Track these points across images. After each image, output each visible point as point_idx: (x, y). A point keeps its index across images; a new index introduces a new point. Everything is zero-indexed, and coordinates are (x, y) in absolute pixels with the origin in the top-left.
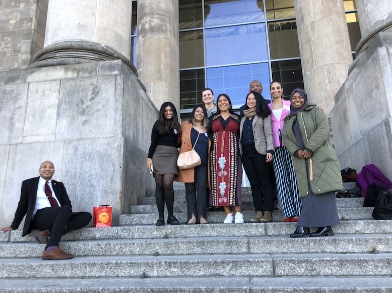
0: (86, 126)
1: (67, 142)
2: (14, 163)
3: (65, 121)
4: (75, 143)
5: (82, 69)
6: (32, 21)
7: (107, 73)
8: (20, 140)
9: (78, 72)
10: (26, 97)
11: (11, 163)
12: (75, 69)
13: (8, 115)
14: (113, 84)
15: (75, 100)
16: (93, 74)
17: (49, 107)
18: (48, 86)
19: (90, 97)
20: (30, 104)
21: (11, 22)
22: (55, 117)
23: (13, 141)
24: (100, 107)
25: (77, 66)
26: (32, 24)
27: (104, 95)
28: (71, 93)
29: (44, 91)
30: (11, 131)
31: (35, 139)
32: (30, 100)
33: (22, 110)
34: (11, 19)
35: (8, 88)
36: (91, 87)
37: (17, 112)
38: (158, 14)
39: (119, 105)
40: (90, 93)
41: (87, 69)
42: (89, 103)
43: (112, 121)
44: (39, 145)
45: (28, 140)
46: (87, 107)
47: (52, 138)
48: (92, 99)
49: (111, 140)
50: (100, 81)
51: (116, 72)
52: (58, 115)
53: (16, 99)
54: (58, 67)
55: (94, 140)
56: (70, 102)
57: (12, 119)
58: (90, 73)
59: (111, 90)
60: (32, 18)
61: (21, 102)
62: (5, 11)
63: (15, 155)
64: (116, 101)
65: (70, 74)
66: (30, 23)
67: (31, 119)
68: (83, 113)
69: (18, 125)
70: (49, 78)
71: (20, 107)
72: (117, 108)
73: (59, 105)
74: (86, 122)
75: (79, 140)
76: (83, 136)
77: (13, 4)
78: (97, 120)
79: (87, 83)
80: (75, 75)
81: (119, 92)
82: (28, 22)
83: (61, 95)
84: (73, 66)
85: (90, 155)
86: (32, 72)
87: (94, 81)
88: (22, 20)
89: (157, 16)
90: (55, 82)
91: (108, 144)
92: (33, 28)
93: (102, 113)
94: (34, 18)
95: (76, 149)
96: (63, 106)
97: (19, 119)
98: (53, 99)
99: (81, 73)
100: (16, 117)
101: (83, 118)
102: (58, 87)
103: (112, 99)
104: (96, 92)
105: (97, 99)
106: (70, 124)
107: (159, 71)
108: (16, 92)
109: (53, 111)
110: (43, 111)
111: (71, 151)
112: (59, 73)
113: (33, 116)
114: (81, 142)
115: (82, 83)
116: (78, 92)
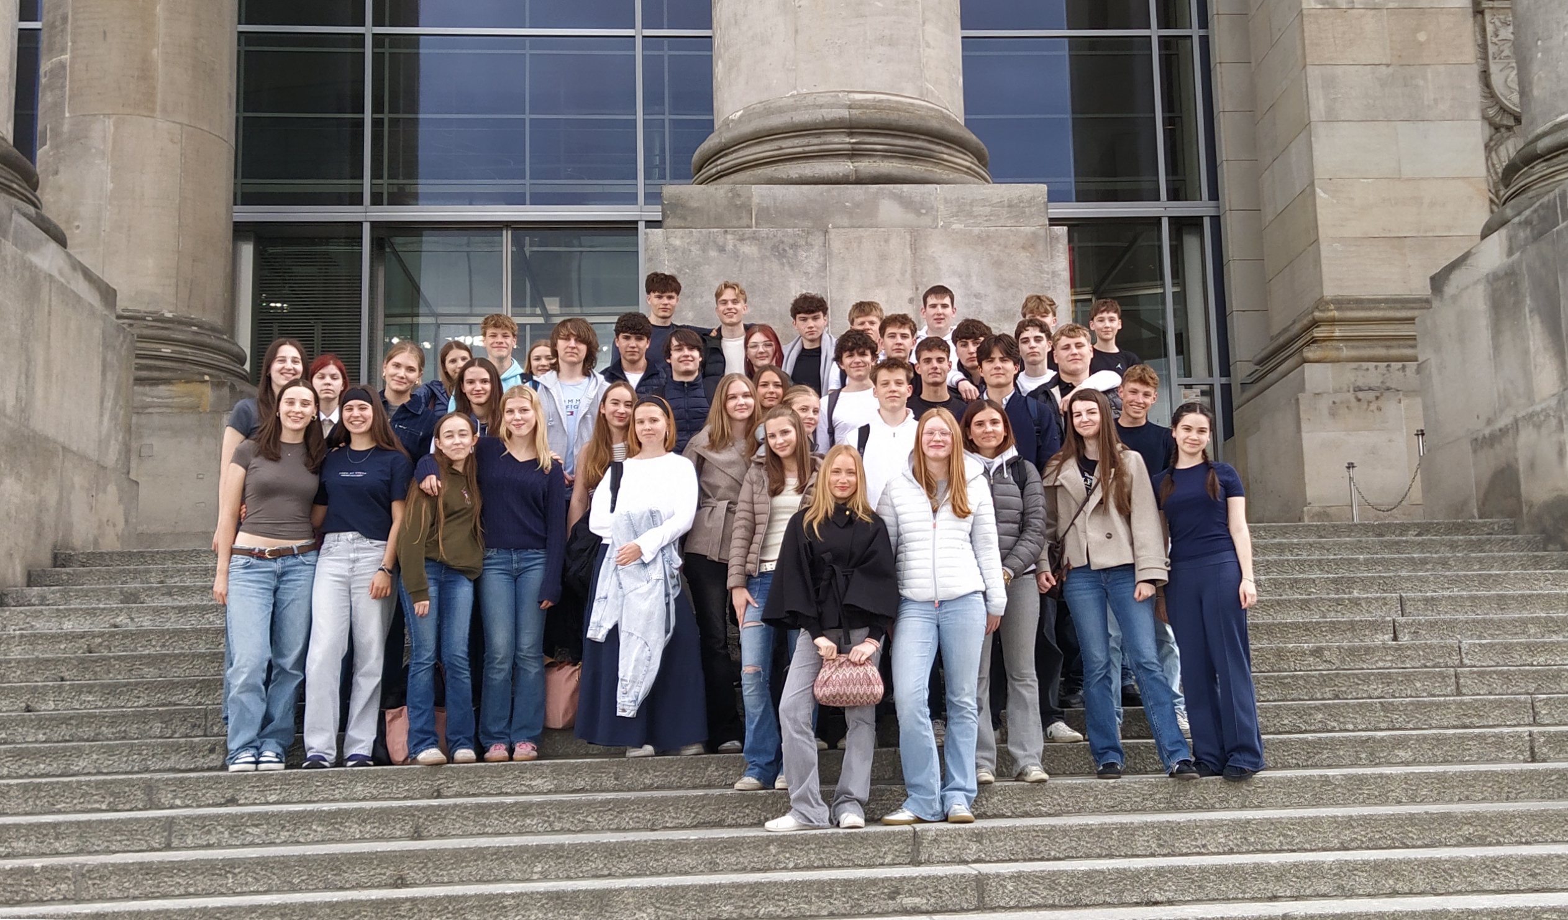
107: (145, 74)
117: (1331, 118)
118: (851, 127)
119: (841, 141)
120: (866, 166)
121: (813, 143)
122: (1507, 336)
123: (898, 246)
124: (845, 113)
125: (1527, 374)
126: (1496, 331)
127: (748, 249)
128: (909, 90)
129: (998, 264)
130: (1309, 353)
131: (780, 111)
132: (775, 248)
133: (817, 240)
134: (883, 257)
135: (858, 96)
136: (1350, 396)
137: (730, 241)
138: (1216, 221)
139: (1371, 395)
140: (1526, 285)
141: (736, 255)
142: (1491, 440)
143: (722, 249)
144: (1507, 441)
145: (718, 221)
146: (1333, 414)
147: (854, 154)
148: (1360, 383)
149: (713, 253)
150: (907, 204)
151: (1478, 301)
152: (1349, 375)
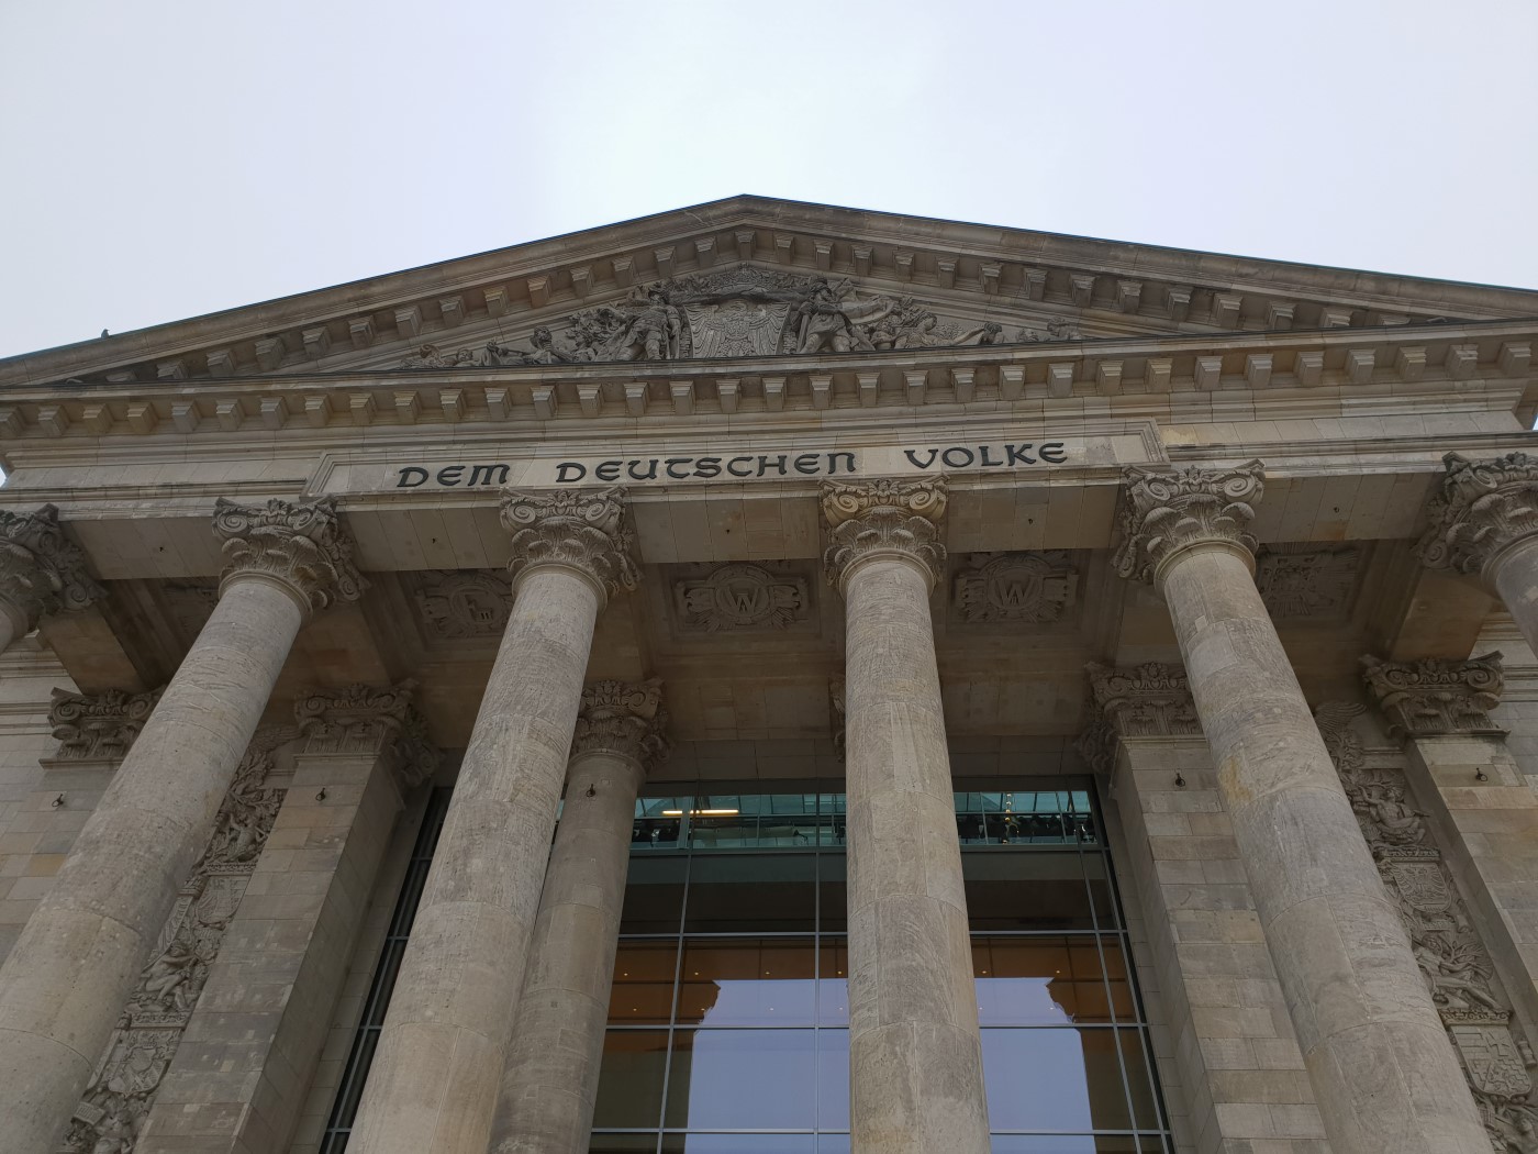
6: (238, 1115)
21: (188, 1108)
26: (236, 1121)
34: (190, 1102)
38: (541, 1134)
60: (243, 1104)
62: (179, 1076)
66: (232, 1120)
77: (205, 1057)
82: (229, 1115)
88: (215, 1108)
89: (537, 1138)
92: (236, 1133)
94: (246, 1106)
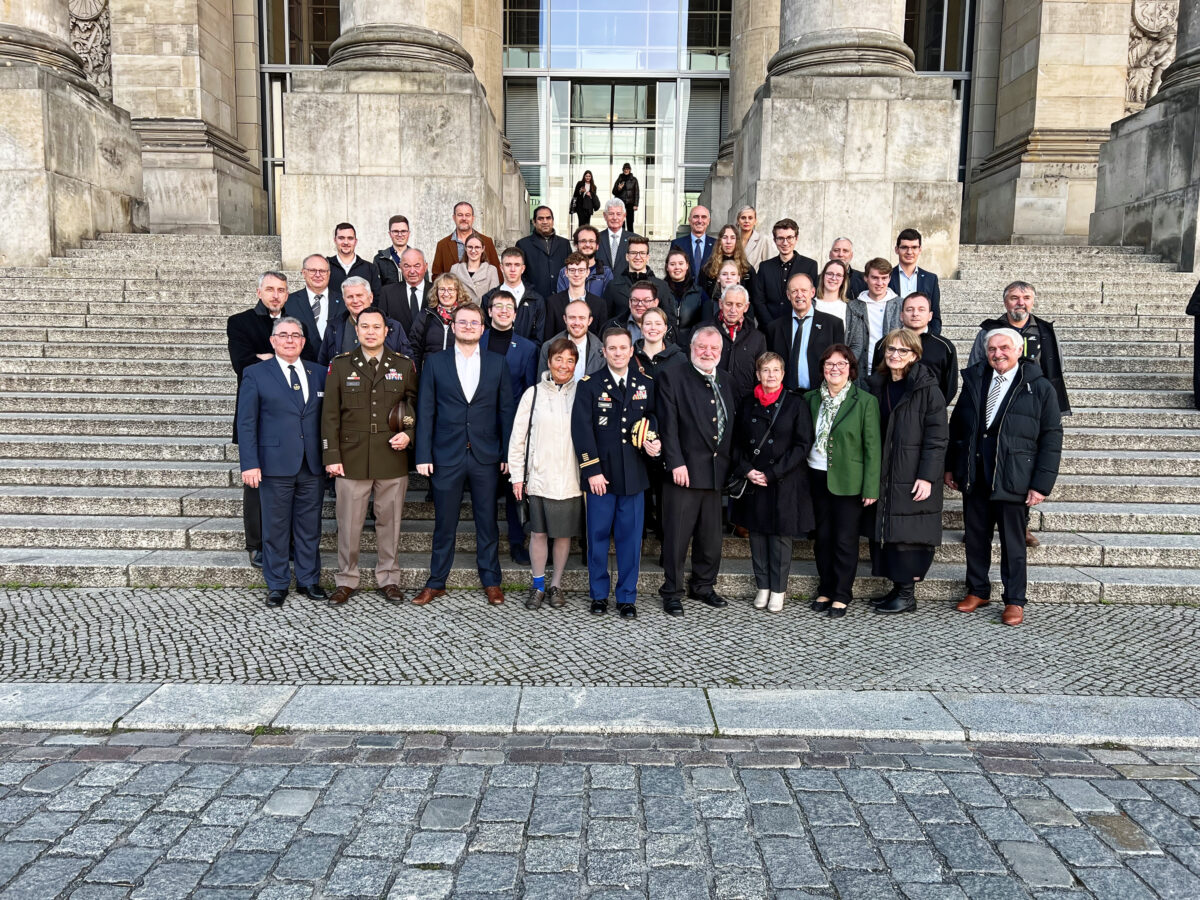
0: (438, 159)
1: (417, 178)
2: (355, 200)
3: (410, 151)
4: (427, 180)
5: (424, 81)
7: (457, 90)
8: (356, 171)
9: (419, 85)
10: (355, 114)
11: (351, 198)
12: (414, 80)
13: (336, 137)
14: (467, 109)
15: (421, 126)
16: (439, 90)
17: (389, 131)
18: (383, 101)
19: (439, 122)
20: (363, 124)
22: (397, 144)
23: (348, 172)
24: (453, 137)
25: (417, 76)
27: (457, 122)
28: (415, 115)
29: (379, 109)
30: (343, 158)
31: (374, 171)
32: (362, 119)
33: (354, 131)
35: (331, 99)
36: (441, 110)
37: (346, 134)
39: (476, 137)
40: (439, 118)
41: (430, 82)
42: (439, 131)
43: (468, 157)
44: (383, 180)
45: (366, 171)
46: (437, 136)
47: (396, 171)
48: (443, 125)
49: (470, 181)
50: (451, 103)
51: (468, 91)
52: (401, 142)
53: (343, 115)
54: (391, 74)
55: (450, 178)
56: (415, 127)
57: (341, 142)
58: (435, 88)
59: (466, 117)
61: (351, 121)
63: (355, 187)
64: (472, 131)
65: (408, 87)
67: (366, 144)
68: (433, 142)
69: (351, 150)
70: (380, 89)
71: (350, 127)
72: (474, 141)
73: (401, 130)
74: (437, 154)
75: (432, 177)
76: (435, 172)
78: (450, 153)
79: (434, 102)
80: (416, 88)
81: (475, 120)
83: (402, 116)
84: (412, 75)
85: (446, 196)
86: (357, 77)
87: (444, 101)
90: (393, 98)
91: (466, 185)
93: (455, 145)
95: (429, 188)
96: (406, 130)
97: (350, 143)
98: (393, 121)
99: (422, 87)
100: (347, 140)
101: (433, 150)
102: (397, 104)
103: (467, 128)
104: (447, 117)
105: (449, 127)
106: (418, 156)
108: (341, 106)
109: (396, 137)
110: (381, 136)
111: (423, 190)
112: (392, 83)
113: (369, 140)
114: (434, 180)
115: (429, 104)
116: (424, 114)
117: (1052, 31)
118: (858, 47)
119: (853, 54)
120: (868, 67)
121: (839, 55)
122: (1157, 158)
123: (880, 107)
124: (856, 40)
125: (1166, 177)
126: (1150, 155)
127: (811, 109)
128: (885, 27)
129: (927, 118)
130: (1024, 158)
131: (823, 38)
132: (823, 108)
133: (843, 105)
134: (873, 114)
135: (861, 30)
136: (1043, 180)
137: (802, 105)
138: (968, 83)
139: (1053, 180)
140: (1174, 133)
141: (804, 111)
142: (1139, 208)
143: (798, 109)
144: (1149, 209)
145: (795, 95)
146: (1033, 188)
147: (859, 60)
148: (1048, 173)
149: (794, 111)
150: (885, 87)
151: (1143, 138)
152: (1043, 169)
